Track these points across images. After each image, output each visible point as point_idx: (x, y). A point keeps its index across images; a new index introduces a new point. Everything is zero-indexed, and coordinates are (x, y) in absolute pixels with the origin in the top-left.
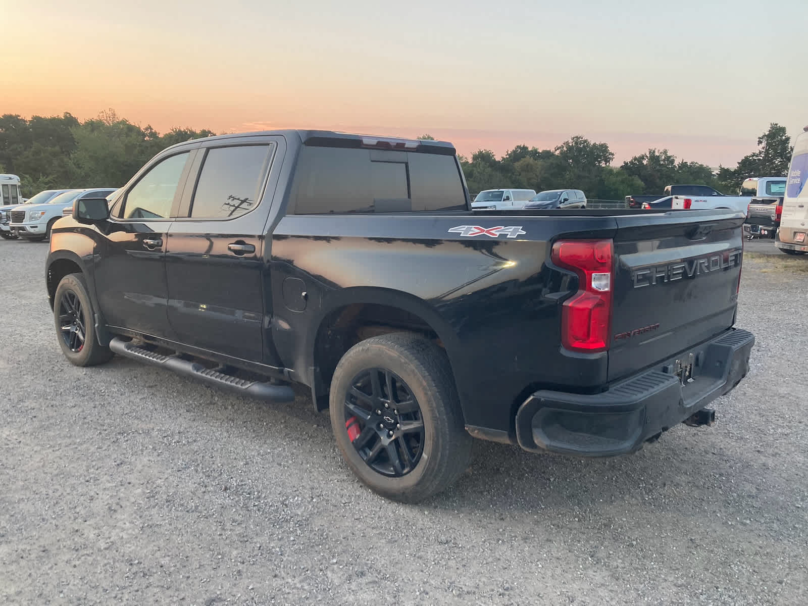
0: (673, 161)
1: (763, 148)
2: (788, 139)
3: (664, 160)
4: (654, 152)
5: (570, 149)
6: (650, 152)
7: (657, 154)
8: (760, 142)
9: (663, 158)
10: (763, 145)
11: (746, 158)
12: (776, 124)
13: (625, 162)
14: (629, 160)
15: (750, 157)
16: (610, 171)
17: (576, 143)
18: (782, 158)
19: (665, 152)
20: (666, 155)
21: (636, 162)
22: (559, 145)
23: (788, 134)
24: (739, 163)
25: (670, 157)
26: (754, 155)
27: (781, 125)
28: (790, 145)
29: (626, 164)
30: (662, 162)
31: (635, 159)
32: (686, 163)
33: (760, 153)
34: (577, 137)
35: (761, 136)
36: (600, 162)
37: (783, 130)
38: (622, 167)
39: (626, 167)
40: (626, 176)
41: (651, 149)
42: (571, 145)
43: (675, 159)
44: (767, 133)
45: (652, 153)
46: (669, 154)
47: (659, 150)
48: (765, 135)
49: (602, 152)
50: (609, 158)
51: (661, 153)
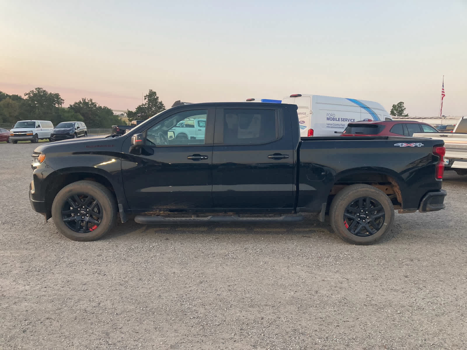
0: (96, 105)
1: (147, 102)
2: (158, 98)
3: (91, 105)
4: (85, 99)
5: (35, 95)
6: (83, 100)
7: (87, 101)
8: (145, 99)
9: (90, 103)
10: (147, 100)
11: (140, 106)
12: (152, 90)
13: (70, 105)
14: (72, 104)
15: (141, 106)
16: (63, 110)
17: (38, 92)
18: (155, 107)
19: (91, 100)
20: (92, 102)
21: (77, 105)
22: (28, 93)
23: (157, 95)
24: (136, 109)
25: (94, 103)
26: (143, 105)
27: (154, 90)
28: (159, 101)
29: (71, 106)
30: (90, 106)
31: (76, 103)
32: (101, 106)
33: (146, 104)
34: (39, 88)
35: (145, 96)
36: (55, 104)
37: (155, 93)
38: (69, 107)
39: (71, 107)
40: (73, 113)
41: (83, 98)
42: (35, 92)
43: (97, 104)
44: (148, 94)
45: (84, 100)
46: (93, 102)
47: (87, 99)
48: (147, 95)
49: (56, 98)
50: (61, 102)
51: (89, 101)
